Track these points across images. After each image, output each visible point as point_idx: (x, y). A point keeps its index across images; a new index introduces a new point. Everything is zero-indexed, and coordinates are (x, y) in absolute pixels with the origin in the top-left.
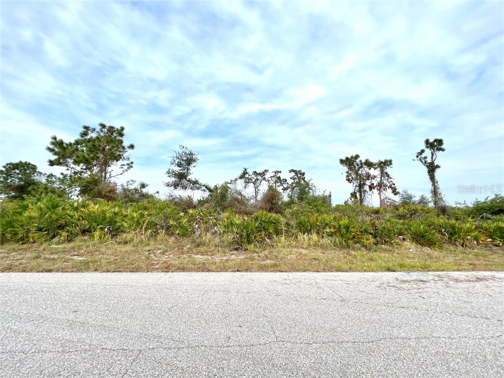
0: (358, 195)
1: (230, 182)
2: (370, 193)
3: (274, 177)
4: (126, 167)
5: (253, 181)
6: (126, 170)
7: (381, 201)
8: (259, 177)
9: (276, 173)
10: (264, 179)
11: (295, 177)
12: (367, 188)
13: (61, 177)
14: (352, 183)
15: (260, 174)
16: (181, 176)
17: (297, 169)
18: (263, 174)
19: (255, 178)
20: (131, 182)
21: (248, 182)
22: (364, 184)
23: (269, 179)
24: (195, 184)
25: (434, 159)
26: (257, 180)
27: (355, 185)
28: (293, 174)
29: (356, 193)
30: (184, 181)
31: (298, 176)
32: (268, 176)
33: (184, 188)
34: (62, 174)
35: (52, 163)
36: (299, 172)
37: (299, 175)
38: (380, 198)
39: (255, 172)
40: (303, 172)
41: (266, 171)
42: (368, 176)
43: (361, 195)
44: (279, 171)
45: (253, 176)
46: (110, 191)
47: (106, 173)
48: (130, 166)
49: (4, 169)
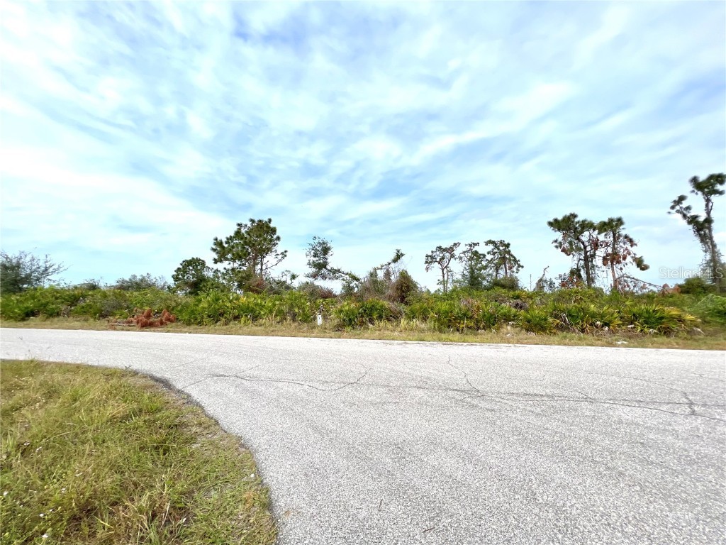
0: (583, 273)
1: (380, 267)
2: (604, 268)
3: (468, 251)
4: (280, 257)
5: (438, 260)
6: (281, 260)
7: (615, 281)
8: (447, 255)
9: (471, 245)
10: (452, 256)
11: (495, 251)
12: (598, 261)
13: (225, 271)
14: (571, 255)
15: (445, 250)
16: (321, 266)
17: (496, 239)
18: (450, 250)
19: (441, 255)
20: (286, 273)
21: (431, 262)
22: (593, 256)
23: (462, 255)
24: (335, 273)
25: (710, 208)
26: (443, 258)
27: (575, 258)
28: (491, 247)
29: (580, 270)
30: (324, 271)
31: (499, 249)
32: (457, 252)
33: (324, 278)
34: (225, 269)
35: (216, 261)
36: (501, 242)
37: (501, 248)
38: (614, 276)
39: (440, 248)
40: (506, 242)
41: (455, 244)
42: (596, 245)
43: (587, 273)
44: (475, 242)
45: (438, 253)
46: (258, 285)
47: (262, 265)
48: (284, 254)
49: (181, 267)
